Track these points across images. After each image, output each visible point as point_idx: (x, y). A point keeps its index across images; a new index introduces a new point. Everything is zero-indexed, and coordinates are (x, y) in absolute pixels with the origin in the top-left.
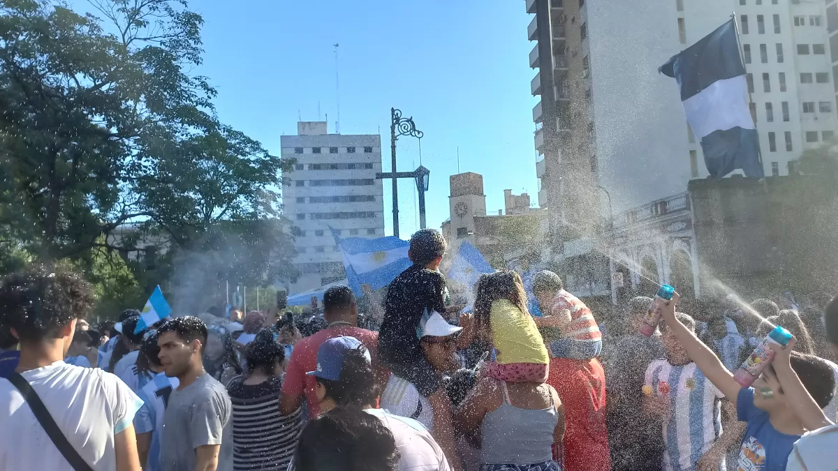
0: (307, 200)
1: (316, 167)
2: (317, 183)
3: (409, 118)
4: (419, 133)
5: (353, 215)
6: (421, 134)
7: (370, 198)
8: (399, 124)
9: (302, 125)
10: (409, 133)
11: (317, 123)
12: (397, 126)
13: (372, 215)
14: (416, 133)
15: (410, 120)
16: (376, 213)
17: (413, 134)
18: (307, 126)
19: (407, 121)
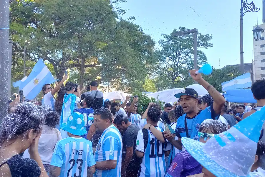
3: (251, 2)
4: (257, 9)
6: (258, 9)
8: (245, 7)
10: (251, 10)
12: (244, 8)
14: (255, 9)
15: (252, 3)
17: (254, 10)
19: (250, 4)
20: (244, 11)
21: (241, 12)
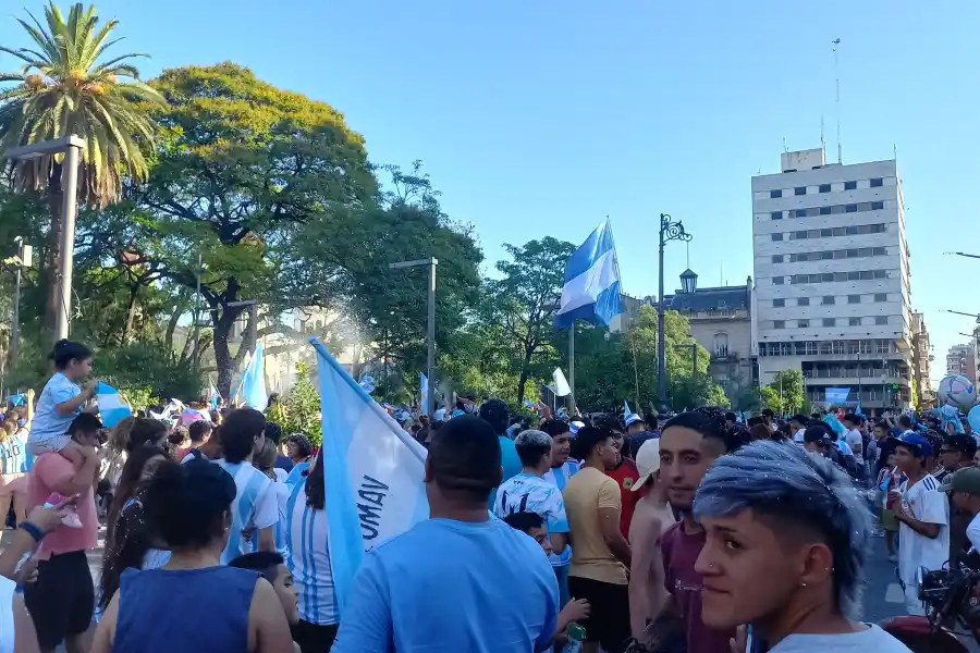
0: (787, 259)
1: (801, 213)
2: (802, 235)
5: (853, 276)
7: (880, 251)
8: (668, 230)
9: (787, 156)
10: (678, 237)
11: (808, 152)
12: (665, 231)
13: (880, 274)
14: (685, 236)
16: (888, 272)
17: (682, 237)
18: (794, 156)
19: (676, 226)
20: (665, 238)
21: (661, 234)
